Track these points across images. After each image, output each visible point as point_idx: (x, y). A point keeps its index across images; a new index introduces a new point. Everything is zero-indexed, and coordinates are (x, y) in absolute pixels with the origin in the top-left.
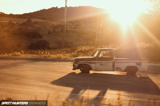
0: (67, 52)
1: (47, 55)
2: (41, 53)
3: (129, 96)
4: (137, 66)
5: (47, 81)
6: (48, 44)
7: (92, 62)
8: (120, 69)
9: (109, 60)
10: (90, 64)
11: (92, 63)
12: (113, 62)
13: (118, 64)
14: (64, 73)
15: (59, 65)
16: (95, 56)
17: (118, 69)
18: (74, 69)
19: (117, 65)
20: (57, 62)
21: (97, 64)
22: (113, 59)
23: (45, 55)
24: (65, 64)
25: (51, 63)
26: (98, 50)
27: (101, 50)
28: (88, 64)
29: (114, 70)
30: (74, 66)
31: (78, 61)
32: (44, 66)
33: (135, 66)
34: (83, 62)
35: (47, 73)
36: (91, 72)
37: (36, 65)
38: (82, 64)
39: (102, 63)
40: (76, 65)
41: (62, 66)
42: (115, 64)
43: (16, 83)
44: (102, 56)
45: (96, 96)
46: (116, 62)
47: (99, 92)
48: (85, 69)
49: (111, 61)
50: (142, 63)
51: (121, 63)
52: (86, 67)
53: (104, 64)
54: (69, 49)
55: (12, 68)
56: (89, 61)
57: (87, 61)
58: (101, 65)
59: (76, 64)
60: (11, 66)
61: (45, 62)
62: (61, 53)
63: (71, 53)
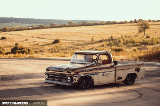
4: (136, 73)
7: (94, 72)
8: (121, 78)
21: (99, 74)
28: (90, 75)
29: (115, 81)
31: (78, 73)
34: (84, 73)
39: (104, 73)
42: (117, 72)
49: (113, 69)
51: (122, 70)
53: (106, 73)
56: (91, 71)
57: (88, 71)
59: (76, 77)
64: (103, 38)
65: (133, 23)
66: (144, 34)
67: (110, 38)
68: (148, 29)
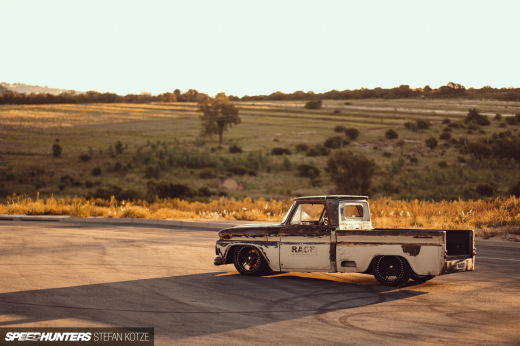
4: (407, 256)
7: (270, 239)
8: (354, 264)
9: (319, 235)
10: (263, 247)
11: (267, 244)
12: (334, 240)
17: (348, 265)
18: (218, 262)
19: (342, 252)
21: (283, 246)
22: (334, 232)
28: (257, 246)
30: (218, 251)
31: (228, 237)
33: (400, 257)
34: (244, 238)
38: (241, 246)
40: (223, 250)
42: (338, 247)
46: (341, 243)
49: (326, 239)
50: (423, 248)
53: (303, 246)
56: (262, 236)
57: (254, 237)
58: (294, 249)
59: (221, 245)
64: (90, 147)
65: (174, 101)
66: (221, 138)
67: (114, 149)
68: (233, 124)
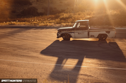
0: (52, 19)
1: (36, 22)
2: (32, 20)
3: (100, 64)
4: (107, 34)
5: (37, 50)
6: (37, 9)
7: (72, 31)
8: (94, 36)
9: (85, 30)
10: (70, 33)
11: (71, 33)
12: (88, 31)
13: (92, 32)
14: (50, 41)
15: (46, 32)
16: (74, 27)
17: (92, 36)
18: (58, 37)
19: (91, 34)
20: (44, 29)
21: (75, 33)
22: (88, 29)
23: (35, 22)
24: (51, 31)
25: (40, 31)
26: (76, 22)
27: (78, 22)
28: (69, 33)
29: (89, 38)
30: (58, 35)
31: (61, 31)
32: (34, 34)
33: (105, 34)
34: (65, 32)
35: (37, 41)
36: (71, 39)
37: (28, 33)
38: (64, 33)
39: (79, 33)
40: (60, 34)
41: (48, 33)
42: (90, 32)
43: (13, 55)
44: (80, 26)
45: (75, 66)
46: (90, 31)
47: (77, 61)
48: (66, 37)
50: (111, 32)
51: (94, 31)
52: (67, 36)
53: (81, 33)
54: (53, 16)
55: (10, 37)
56: (70, 31)
57: (68, 31)
59: (59, 33)
60: (9, 36)
61: (35, 30)
62: (47, 20)
63: (55, 20)
